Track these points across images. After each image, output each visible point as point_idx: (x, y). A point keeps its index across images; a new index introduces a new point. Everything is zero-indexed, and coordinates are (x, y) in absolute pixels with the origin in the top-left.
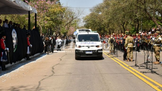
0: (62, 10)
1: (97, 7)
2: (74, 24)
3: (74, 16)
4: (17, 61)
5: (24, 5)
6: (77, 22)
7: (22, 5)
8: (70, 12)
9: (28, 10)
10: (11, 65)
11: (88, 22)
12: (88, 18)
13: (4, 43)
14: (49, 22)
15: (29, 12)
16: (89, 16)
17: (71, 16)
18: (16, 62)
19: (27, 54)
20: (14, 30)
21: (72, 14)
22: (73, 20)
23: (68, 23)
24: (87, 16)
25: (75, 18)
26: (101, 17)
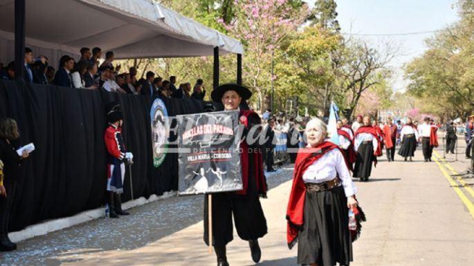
0: (328, 43)
1: (449, 33)
2: (374, 83)
3: (373, 60)
4: (169, 191)
5: (197, 31)
6: (384, 77)
7: (189, 29)
8: (362, 50)
9: (212, 46)
10: (147, 202)
11: (420, 77)
12: (420, 68)
13: (117, 139)
14: (289, 77)
15: (216, 51)
16: (421, 59)
17: (366, 60)
18: (162, 194)
20: (158, 103)
21: (367, 53)
22: (369, 72)
23: (356, 81)
24: (417, 61)
25: (376, 68)
26: (459, 62)
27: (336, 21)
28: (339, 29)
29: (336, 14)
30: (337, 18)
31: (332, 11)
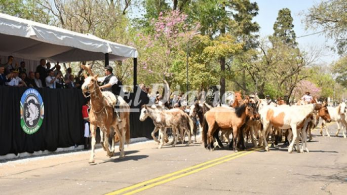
15: (107, 56)
19: (85, 138)
27: (293, 31)
28: (294, 37)
29: (293, 26)
30: (293, 29)
31: (290, 24)
